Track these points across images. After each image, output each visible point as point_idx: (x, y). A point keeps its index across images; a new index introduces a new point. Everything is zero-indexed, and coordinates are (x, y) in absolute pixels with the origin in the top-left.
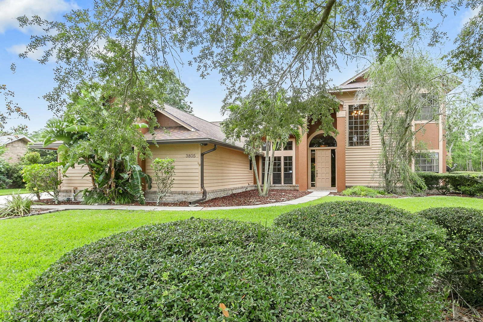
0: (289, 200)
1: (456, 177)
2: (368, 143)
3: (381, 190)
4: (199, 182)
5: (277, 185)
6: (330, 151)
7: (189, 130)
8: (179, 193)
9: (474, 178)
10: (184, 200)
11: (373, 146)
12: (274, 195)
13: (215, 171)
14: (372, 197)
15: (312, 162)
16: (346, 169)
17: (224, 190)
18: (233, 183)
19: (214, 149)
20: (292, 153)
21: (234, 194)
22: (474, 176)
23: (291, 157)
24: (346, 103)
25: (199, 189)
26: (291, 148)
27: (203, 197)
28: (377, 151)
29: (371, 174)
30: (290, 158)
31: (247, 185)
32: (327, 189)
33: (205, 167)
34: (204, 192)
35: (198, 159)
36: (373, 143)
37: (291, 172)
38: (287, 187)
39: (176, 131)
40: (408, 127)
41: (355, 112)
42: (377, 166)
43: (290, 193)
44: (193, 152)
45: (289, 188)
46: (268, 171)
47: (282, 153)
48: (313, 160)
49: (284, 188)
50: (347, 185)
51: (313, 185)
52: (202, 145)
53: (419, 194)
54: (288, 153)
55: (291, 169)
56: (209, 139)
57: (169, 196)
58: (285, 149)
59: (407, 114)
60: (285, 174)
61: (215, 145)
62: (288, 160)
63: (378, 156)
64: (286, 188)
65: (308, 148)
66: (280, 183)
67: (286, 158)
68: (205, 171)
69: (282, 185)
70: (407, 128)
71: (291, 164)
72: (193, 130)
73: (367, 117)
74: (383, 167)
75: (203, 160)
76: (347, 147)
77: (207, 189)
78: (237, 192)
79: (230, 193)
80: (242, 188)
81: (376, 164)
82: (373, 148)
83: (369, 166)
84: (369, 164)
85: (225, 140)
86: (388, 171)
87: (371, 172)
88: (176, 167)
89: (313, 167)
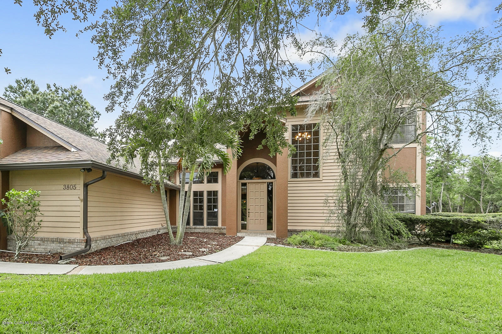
0: (211, 252)
1: (449, 222)
2: (316, 175)
3: (341, 237)
4: (81, 225)
5: (198, 227)
6: (266, 185)
7: (68, 150)
8: (53, 241)
9: (478, 222)
10: (59, 251)
11: (324, 178)
12: (192, 241)
13: (110, 209)
14: (333, 249)
15: (242, 198)
16: (289, 208)
17: (124, 235)
18: (139, 225)
19: (103, 178)
20: (217, 187)
21: (138, 240)
22: (479, 220)
23: (217, 192)
24: (290, 122)
25: (79, 236)
26: (216, 181)
27: (86, 247)
28: (333, 184)
29: (325, 215)
30: (215, 193)
31: (160, 226)
32: (262, 234)
33: (89, 204)
34: (87, 240)
35: (80, 191)
36: (324, 175)
37: (215, 210)
38: (211, 229)
39: (51, 152)
40: (385, 149)
41: (300, 134)
42: (334, 205)
43: (214, 239)
44: (73, 182)
45: (213, 231)
46: (184, 210)
47: (205, 187)
48: (244, 197)
49: (207, 231)
50: (289, 228)
51: (244, 227)
52: (83, 171)
53: (397, 244)
54: (213, 187)
55: (216, 207)
56: (92, 161)
57: (39, 244)
58: (209, 181)
59: (383, 130)
60: (208, 213)
61: (104, 172)
62: (213, 195)
63: (334, 191)
64: (210, 231)
65: (238, 181)
66: (202, 224)
67: (209, 193)
68: (89, 209)
69: (205, 227)
70: (383, 150)
71: (216, 200)
72: (73, 150)
73: (317, 140)
74: (342, 206)
75: (87, 193)
76: (290, 179)
77: (92, 236)
78: (145, 237)
79: (134, 238)
80: (152, 230)
81: (332, 201)
82: (324, 181)
83: (322, 205)
84: (322, 201)
85: (109, 161)
86: (350, 212)
87: (325, 211)
88: (41, 204)
89: (244, 205)
